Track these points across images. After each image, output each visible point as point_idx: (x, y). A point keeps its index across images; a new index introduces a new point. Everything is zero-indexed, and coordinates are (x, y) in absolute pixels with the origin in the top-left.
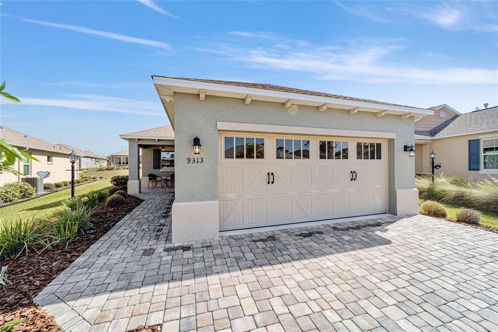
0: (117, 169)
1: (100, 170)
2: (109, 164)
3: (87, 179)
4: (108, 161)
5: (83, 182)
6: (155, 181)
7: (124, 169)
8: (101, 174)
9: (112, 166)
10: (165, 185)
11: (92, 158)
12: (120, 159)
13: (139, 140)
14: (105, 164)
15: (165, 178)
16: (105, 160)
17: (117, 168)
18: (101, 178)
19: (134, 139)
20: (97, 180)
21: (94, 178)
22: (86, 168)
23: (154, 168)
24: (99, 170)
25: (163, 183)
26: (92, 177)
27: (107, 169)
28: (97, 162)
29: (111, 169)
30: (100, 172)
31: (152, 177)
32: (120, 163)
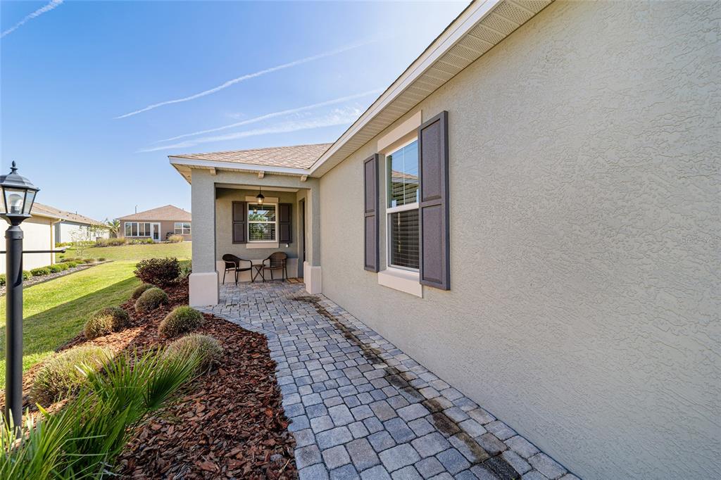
0: (130, 244)
1: (99, 245)
2: (113, 235)
3: (73, 263)
4: (111, 230)
5: (64, 269)
6: (237, 270)
7: (143, 243)
8: (100, 252)
9: (120, 238)
10: (259, 278)
11: (81, 224)
12: (134, 226)
13: (218, 171)
14: (106, 236)
15: (259, 262)
16: (106, 228)
17: (131, 241)
18: (101, 260)
19: (207, 170)
20: (94, 265)
21: (87, 261)
22: (69, 241)
23: (234, 242)
24: (95, 246)
25: (255, 272)
26: (84, 258)
27: (112, 244)
28: (91, 231)
29: (120, 244)
30: (96, 248)
31: (231, 261)
32: (135, 234)
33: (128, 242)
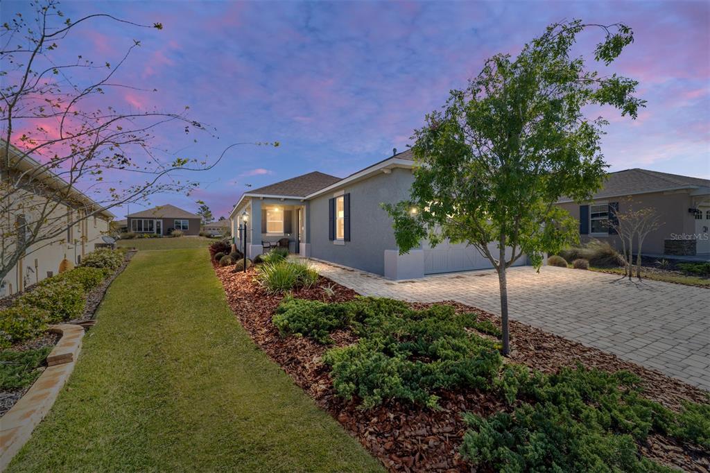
12: (139, 222)
21: (129, 249)
29: (131, 237)
32: (140, 229)
33: (137, 236)
